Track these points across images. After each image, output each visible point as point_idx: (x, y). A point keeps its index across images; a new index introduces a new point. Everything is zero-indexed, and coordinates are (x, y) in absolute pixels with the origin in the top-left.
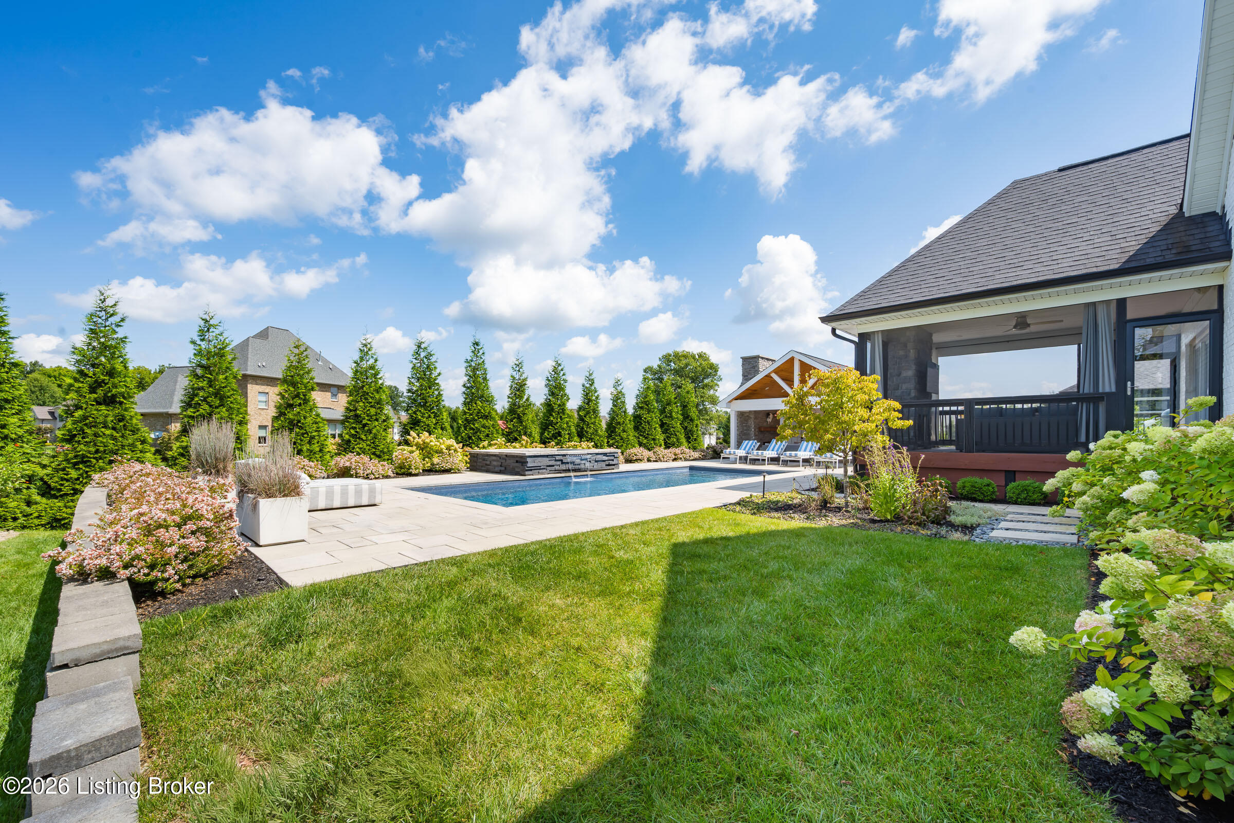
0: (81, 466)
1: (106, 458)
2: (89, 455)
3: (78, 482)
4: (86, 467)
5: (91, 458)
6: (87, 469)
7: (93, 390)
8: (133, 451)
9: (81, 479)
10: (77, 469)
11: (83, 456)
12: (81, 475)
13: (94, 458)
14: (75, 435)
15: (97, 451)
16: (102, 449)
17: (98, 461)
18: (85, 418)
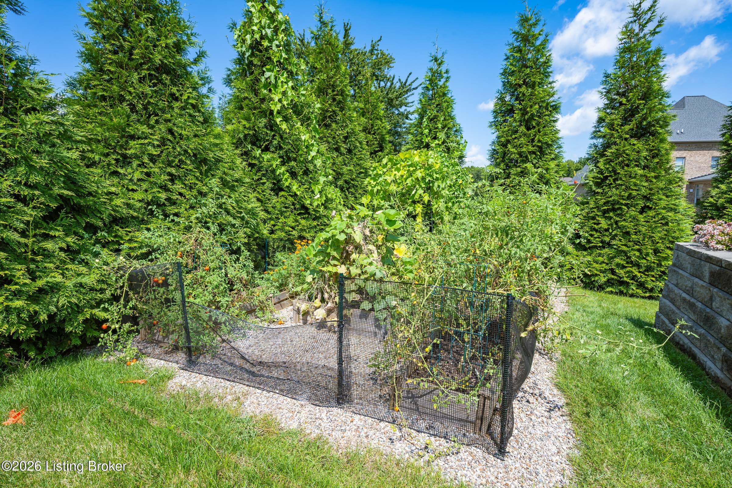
0: (611, 214)
1: (637, 204)
2: (621, 201)
3: (607, 233)
4: (616, 216)
5: (622, 204)
6: (618, 219)
7: (626, 120)
8: (667, 197)
9: (611, 231)
10: (606, 218)
11: (614, 203)
12: (611, 225)
13: (626, 205)
14: (606, 178)
15: (630, 197)
16: (634, 193)
17: (628, 208)
18: (618, 155)
